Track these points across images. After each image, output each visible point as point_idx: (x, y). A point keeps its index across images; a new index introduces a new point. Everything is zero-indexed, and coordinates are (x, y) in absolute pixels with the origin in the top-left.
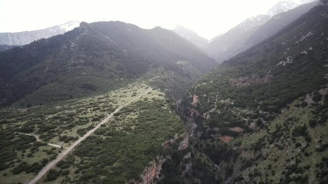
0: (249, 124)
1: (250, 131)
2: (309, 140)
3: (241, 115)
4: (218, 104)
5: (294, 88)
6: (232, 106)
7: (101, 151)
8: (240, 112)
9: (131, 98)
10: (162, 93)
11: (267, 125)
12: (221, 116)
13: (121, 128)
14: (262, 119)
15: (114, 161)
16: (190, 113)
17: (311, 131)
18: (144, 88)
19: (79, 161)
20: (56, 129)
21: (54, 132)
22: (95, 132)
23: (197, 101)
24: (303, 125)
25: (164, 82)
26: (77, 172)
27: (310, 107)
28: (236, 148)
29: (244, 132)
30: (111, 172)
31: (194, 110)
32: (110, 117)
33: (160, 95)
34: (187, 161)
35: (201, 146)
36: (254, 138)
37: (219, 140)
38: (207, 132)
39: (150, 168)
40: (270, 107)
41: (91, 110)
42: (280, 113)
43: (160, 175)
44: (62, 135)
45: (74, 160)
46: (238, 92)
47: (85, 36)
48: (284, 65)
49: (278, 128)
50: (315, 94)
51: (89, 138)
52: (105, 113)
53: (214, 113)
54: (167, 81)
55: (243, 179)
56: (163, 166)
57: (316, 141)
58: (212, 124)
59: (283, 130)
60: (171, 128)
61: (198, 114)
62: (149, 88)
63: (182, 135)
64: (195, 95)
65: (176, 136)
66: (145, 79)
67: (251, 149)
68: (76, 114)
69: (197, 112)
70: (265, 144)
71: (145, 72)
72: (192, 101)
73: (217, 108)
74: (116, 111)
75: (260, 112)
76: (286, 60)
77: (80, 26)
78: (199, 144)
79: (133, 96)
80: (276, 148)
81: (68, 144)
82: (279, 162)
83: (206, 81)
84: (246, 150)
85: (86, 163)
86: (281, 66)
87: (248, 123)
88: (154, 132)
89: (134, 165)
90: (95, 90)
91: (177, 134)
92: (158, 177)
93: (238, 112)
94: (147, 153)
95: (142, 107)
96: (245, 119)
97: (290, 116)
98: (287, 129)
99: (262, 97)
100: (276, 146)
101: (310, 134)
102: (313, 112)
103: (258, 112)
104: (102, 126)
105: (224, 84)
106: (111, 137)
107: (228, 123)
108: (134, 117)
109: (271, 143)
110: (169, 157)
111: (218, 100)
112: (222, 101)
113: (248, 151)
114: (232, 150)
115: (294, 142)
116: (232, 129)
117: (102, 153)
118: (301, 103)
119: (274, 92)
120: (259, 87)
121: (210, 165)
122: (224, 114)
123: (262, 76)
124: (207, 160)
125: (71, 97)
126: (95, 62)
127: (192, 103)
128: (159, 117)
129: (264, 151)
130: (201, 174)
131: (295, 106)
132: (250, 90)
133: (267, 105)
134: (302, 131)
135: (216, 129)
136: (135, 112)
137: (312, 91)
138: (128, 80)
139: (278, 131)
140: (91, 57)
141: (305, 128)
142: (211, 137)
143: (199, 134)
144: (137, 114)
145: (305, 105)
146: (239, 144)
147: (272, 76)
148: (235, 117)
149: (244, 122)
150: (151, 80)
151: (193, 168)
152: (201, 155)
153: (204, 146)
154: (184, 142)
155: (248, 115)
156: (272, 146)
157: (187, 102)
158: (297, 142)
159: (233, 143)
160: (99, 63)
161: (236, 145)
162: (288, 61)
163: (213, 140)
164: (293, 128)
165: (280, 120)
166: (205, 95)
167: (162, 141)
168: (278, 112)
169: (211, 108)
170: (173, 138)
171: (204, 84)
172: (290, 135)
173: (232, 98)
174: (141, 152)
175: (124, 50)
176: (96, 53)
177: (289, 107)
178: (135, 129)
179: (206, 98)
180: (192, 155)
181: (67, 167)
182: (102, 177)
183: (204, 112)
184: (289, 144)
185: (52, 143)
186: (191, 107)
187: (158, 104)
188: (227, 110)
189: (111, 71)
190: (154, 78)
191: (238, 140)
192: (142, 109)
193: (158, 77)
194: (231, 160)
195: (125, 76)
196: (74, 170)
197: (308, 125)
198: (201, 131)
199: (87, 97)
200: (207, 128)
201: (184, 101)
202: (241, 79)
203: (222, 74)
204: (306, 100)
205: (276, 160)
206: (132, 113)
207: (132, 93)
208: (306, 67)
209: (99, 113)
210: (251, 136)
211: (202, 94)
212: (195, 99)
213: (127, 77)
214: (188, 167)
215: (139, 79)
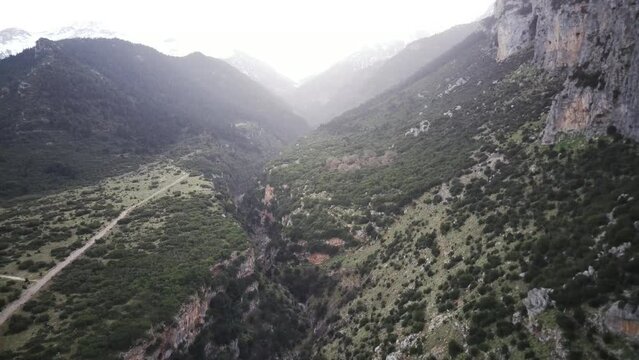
0: (355, 234)
1: (355, 244)
2: (436, 253)
3: (342, 218)
4: (307, 201)
5: (426, 174)
6: (328, 204)
7: (103, 282)
8: (340, 213)
9: (147, 192)
10: (207, 183)
11: (382, 233)
12: (311, 221)
13: (135, 245)
14: (374, 224)
15: (129, 298)
16: (260, 218)
17: (441, 240)
18: (172, 173)
19: (65, 301)
20: (6, 250)
21: (5, 254)
22: (87, 253)
23: (271, 197)
24: (431, 232)
25: (210, 162)
26: (62, 317)
27: (445, 204)
28: (333, 272)
29: (347, 246)
30: (124, 313)
31: (266, 212)
32: (110, 227)
33: (203, 186)
34: (251, 296)
35: (277, 273)
36: (361, 255)
37: (307, 261)
38: (287, 249)
39: (190, 306)
40: (387, 204)
41: (71, 215)
42: (403, 214)
43: (206, 319)
44: (23, 259)
45: (54, 299)
46: (339, 180)
47: (49, 67)
48: (416, 134)
49: (398, 238)
50: (453, 183)
51: (75, 262)
52: (101, 220)
53: (300, 216)
54: (218, 159)
55: (340, 318)
56: (212, 305)
57: (446, 253)
58: (296, 235)
59: (405, 240)
60: (225, 242)
61: (273, 219)
62: (183, 173)
63: (243, 253)
64: (268, 186)
65: (234, 255)
66: (173, 155)
67: (356, 273)
68: (42, 223)
69: (271, 215)
70: (376, 263)
71: (172, 142)
72: (264, 197)
73: (304, 208)
74: (123, 215)
75: (372, 213)
76: (418, 127)
77: (37, 46)
78: (273, 270)
79: (151, 188)
80: (392, 268)
81: (38, 274)
82: (392, 288)
83: (287, 161)
84: (348, 275)
85: (77, 302)
86: (411, 136)
87: (353, 231)
88: (196, 249)
89: (163, 301)
90: (73, 178)
91: (235, 252)
92: (202, 321)
93: (338, 213)
94: (184, 282)
95: (171, 208)
96: (349, 226)
97: (416, 219)
98: (410, 239)
99: (376, 187)
100: (392, 264)
101: (439, 244)
102: (448, 211)
103: (368, 213)
104: (97, 242)
105: (318, 166)
106: (117, 260)
107: (320, 232)
108: (157, 226)
109: (385, 261)
110: (221, 289)
111: (307, 194)
112: (314, 196)
113: (351, 277)
114: (326, 277)
115: (416, 258)
116: (327, 242)
117: (105, 285)
118: (432, 198)
119: (394, 180)
120: (373, 171)
121: (291, 301)
122: (316, 217)
123: (381, 153)
124: (286, 294)
125: (25, 191)
126: (70, 122)
127: (263, 201)
128: (204, 224)
129: (375, 274)
130: (276, 316)
131: (425, 202)
132: (358, 176)
133: (383, 201)
134: (430, 241)
135: (302, 243)
136: (158, 216)
137: (449, 179)
138: (139, 156)
139: (397, 242)
140: (63, 112)
141: (433, 236)
142: (294, 258)
143: (274, 253)
144: (162, 220)
145: (438, 200)
146: (338, 266)
147: (395, 154)
148: (334, 221)
149: (347, 229)
150: (185, 158)
151: (261, 307)
152: (276, 287)
153: (282, 274)
154: (247, 264)
155: (352, 219)
156: (386, 265)
157: (253, 199)
158: (421, 257)
159: (329, 265)
160: (80, 123)
161: (332, 268)
162: (422, 129)
163: (297, 262)
164: (419, 236)
165: (401, 226)
166: (285, 186)
167: (210, 264)
168: (398, 212)
169: (295, 208)
170: (227, 257)
171: (284, 165)
172: (413, 247)
173: (329, 190)
174: (174, 281)
175: (131, 98)
177: (415, 204)
178: (161, 246)
179: (288, 190)
180: (261, 287)
181: (43, 310)
182: (110, 322)
183: (283, 215)
184: (410, 261)
185: (5, 273)
186: (262, 207)
187: (200, 202)
188: (320, 209)
189: (104, 139)
190: (192, 154)
191: (336, 260)
192: (172, 211)
193: (198, 151)
194: (325, 293)
195: (134, 149)
196: (57, 314)
197: (439, 231)
198: (276, 248)
199: (58, 190)
200: (287, 241)
201: (248, 197)
202: (346, 158)
203: (316, 148)
204: (441, 193)
205: (389, 286)
206: (153, 219)
207: (149, 183)
208: (448, 139)
209: (88, 220)
210: (356, 252)
211: (281, 184)
212: (268, 193)
213: (137, 152)
214: (253, 306)
215: (161, 156)
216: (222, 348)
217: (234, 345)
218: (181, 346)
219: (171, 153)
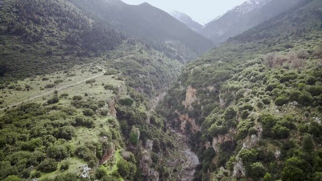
4: (266, 122)
10: (117, 83)
16: (180, 122)
18: (93, 72)
23: (193, 100)
25: (139, 64)
31: (187, 116)
33: (107, 87)
46: (311, 83)
62: (103, 71)
64: (190, 87)
66: (109, 58)
69: (193, 122)
71: (112, 49)
72: (184, 99)
83: (210, 61)
112: (276, 111)
127: (184, 103)
138: (78, 58)
157: (173, 100)
160: (36, 31)
166: (211, 88)
171: (206, 65)
176: (36, 17)
186: (183, 110)
189: (52, 44)
190: (125, 58)
193: (131, 56)
195: (76, 52)
201: (169, 97)
211: (206, 86)
212: (189, 95)
213: (79, 55)
215: (99, 59)
219: (108, 56)
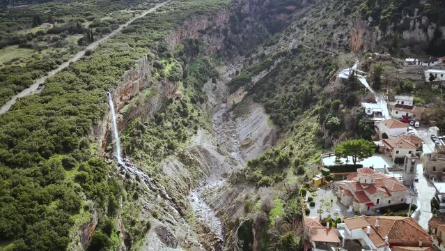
1: (301, 7)
29: (297, 9)
37: (275, 18)
38: (266, 14)
107: (284, 3)
116: (287, 8)
142: (269, 17)
159: (287, 18)
163: (271, 19)
200: (266, 10)
214: (248, 27)
216: (235, 36)
217: (240, 36)
218: (219, 26)
